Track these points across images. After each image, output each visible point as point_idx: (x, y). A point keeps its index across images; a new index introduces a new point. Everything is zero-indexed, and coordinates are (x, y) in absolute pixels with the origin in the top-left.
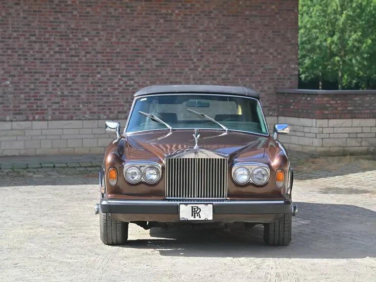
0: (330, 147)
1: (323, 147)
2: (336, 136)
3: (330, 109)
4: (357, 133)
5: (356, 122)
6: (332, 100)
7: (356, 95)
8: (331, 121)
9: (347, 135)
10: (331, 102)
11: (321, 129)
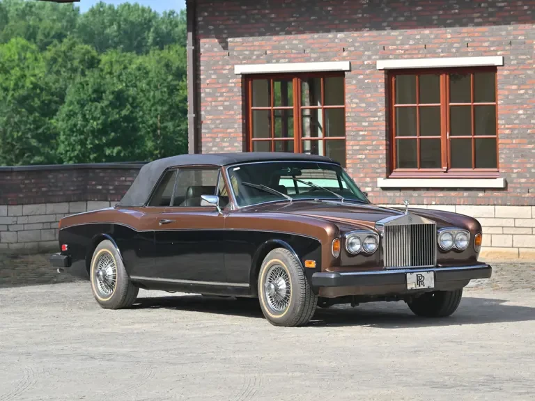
0: (25, 242)
1: (17, 242)
2: (31, 227)
3: (24, 191)
4: (51, 222)
5: (50, 207)
6: (26, 179)
7: (50, 171)
8: (25, 207)
9: (41, 226)
10: (27, 182)
11: (15, 219)
